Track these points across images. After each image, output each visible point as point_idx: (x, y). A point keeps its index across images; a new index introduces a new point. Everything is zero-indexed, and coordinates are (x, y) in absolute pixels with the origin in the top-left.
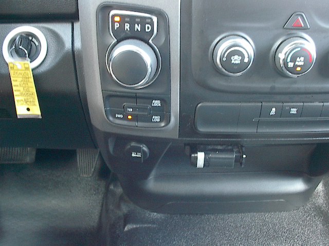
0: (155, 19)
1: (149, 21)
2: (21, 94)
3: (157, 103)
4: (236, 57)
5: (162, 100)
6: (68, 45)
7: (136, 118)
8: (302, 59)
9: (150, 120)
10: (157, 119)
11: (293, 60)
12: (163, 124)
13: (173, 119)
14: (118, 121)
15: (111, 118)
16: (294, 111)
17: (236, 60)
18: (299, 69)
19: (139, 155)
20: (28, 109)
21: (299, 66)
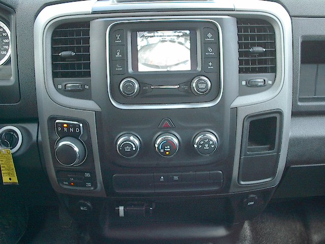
0: (81, 125)
1: (78, 126)
2: (6, 169)
3: (88, 175)
4: (127, 147)
5: (90, 173)
6: (35, 138)
7: (76, 185)
8: (169, 147)
9: (85, 186)
10: (89, 184)
11: (163, 148)
12: (92, 189)
13: (99, 185)
14: (65, 187)
15: (61, 185)
16: (176, 178)
17: (128, 149)
18: (167, 153)
19: (85, 209)
20: (10, 179)
21: (167, 151)
